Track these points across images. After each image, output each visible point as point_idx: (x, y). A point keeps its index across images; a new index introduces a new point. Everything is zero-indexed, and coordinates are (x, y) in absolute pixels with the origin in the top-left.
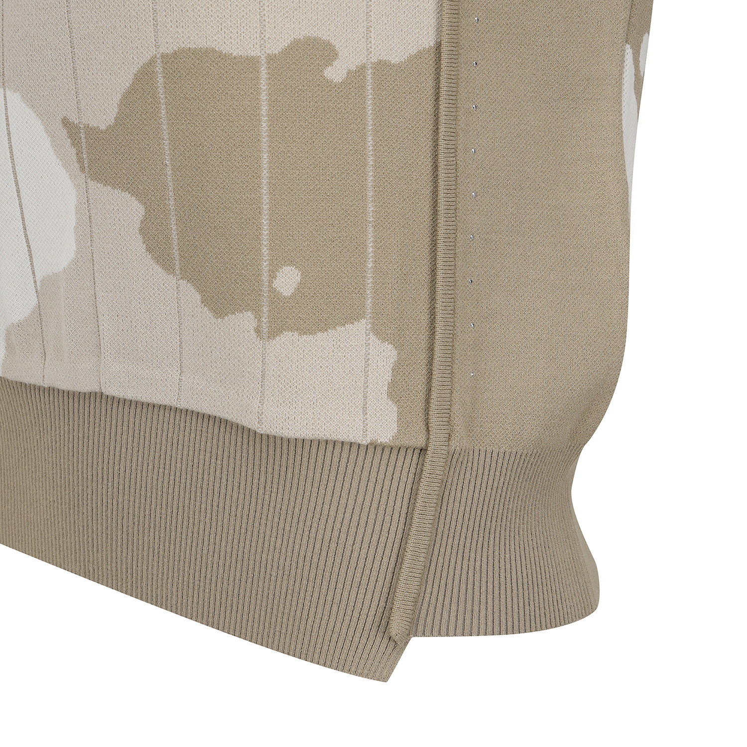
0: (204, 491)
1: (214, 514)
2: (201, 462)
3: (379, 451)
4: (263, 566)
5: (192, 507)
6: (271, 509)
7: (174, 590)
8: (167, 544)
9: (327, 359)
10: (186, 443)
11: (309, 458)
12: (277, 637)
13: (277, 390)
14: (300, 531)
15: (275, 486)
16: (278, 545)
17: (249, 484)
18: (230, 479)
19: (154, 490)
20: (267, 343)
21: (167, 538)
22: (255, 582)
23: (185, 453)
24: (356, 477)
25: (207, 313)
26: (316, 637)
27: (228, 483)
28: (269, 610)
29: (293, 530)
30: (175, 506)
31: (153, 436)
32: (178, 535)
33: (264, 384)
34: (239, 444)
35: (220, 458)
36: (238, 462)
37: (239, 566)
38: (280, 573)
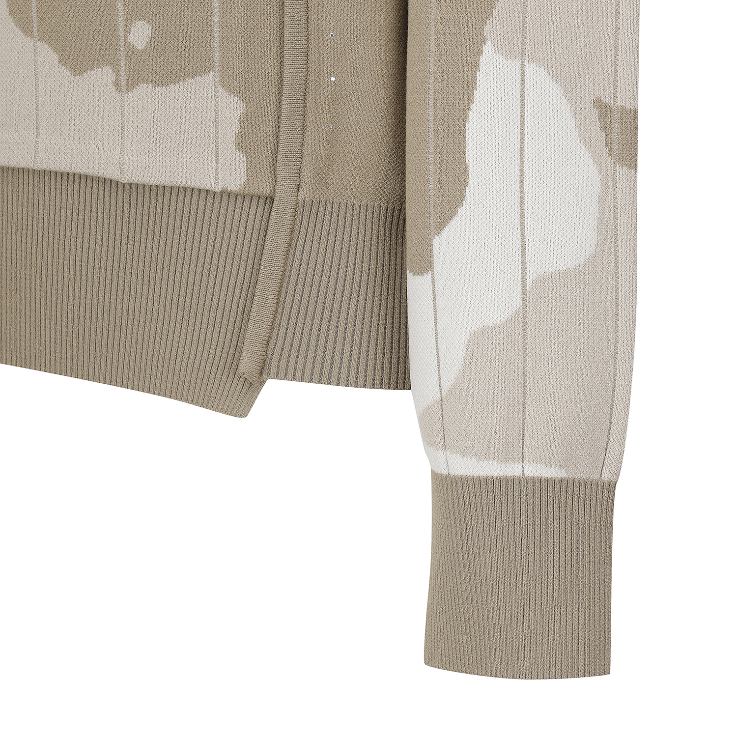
0: (67, 247)
1: (77, 269)
2: (63, 219)
3: (232, 199)
4: (131, 313)
5: (55, 264)
6: (135, 258)
7: (42, 348)
8: (33, 304)
9: (180, 109)
10: (47, 203)
11: (169, 206)
12: (147, 380)
13: (136, 140)
14: (165, 277)
15: (138, 235)
16: (145, 292)
17: (111, 236)
18: (93, 233)
19: (19, 252)
20: (126, 95)
21: (33, 298)
22: (123, 329)
23: (46, 212)
24: (213, 224)
25: (65, 71)
26: (184, 376)
27: (91, 236)
28: (138, 355)
29: (158, 275)
30: (39, 266)
31: (15, 198)
32: (43, 294)
33: (124, 136)
34: (101, 197)
35: (81, 213)
36: (100, 215)
37: (106, 317)
38: (148, 317)
